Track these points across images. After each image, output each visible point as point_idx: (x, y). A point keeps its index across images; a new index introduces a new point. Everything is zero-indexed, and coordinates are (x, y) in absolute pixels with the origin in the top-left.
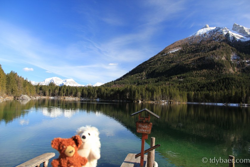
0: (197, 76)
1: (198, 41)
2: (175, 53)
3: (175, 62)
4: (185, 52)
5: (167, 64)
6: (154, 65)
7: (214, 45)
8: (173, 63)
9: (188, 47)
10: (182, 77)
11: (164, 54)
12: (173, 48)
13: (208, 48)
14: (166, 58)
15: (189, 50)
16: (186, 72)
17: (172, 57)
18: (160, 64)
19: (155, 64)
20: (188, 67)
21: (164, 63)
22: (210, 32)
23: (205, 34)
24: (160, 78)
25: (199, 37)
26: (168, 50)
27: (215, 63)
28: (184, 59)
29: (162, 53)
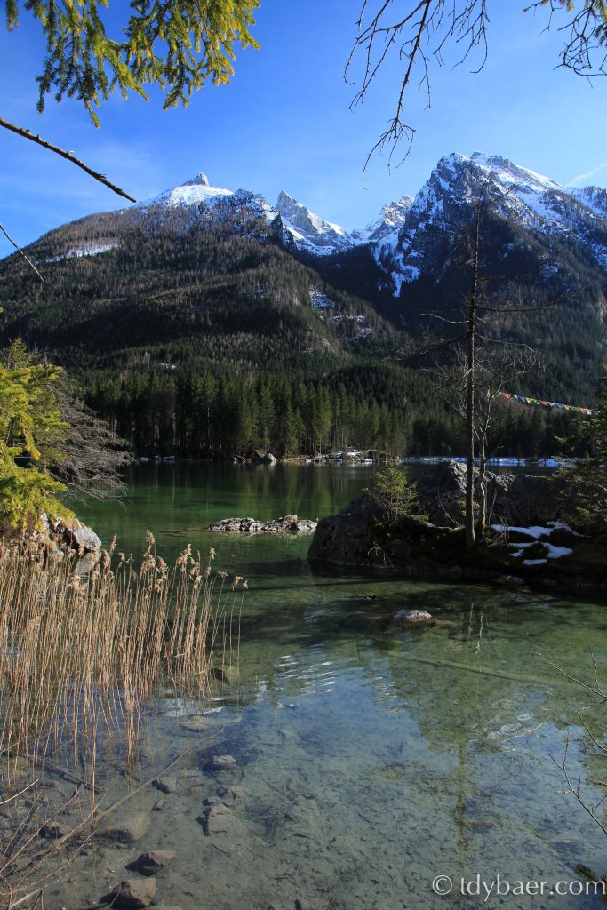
0: (224, 353)
1: (181, 228)
2: (100, 258)
3: (107, 296)
4: (138, 260)
5: (74, 299)
6: (15, 298)
7: (245, 249)
8: (99, 297)
9: (145, 242)
10: (169, 356)
11: (51, 256)
12: (86, 239)
13: (228, 256)
14: (65, 275)
15: (151, 253)
16: (175, 337)
17: (89, 273)
18: (43, 297)
19: (17, 292)
20: (177, 318)
21: (57, 294)
22: (220, 202)
23: (202, 206)
24: (60, 352)
25: (182, 212)
26: (66, 245)
27: (277, 313)
28: (142, 286)
29: (38, 252)
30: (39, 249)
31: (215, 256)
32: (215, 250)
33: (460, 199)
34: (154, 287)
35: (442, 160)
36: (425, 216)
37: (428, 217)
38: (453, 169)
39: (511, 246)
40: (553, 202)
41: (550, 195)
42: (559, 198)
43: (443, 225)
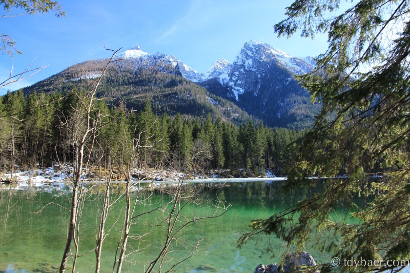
1: (134, 68)
4: (117, 81)
9: (118, 73)
11: (73, 78)
12: (89, 71)
13: (162, 80)
14: (83, 86)
15: (122, 78)
22: (149, 57)
23: (141, 59)
25: (131, 61)
26: (80, 73)
27: (201, 106)
28: (123, 93)
29: (66, 76)
30: (66, 74)
31: (156, 80)
32: (155, 77)
33: (261, 59)
34: (129, 93)
35: (246, 43)
36: (242, 66)
37: (245, 67)
38: (253, 47)
39: (289, 79)
40: (296, 62)
41: (294, 60)
42: (298, 61)
43: (253, 70)
